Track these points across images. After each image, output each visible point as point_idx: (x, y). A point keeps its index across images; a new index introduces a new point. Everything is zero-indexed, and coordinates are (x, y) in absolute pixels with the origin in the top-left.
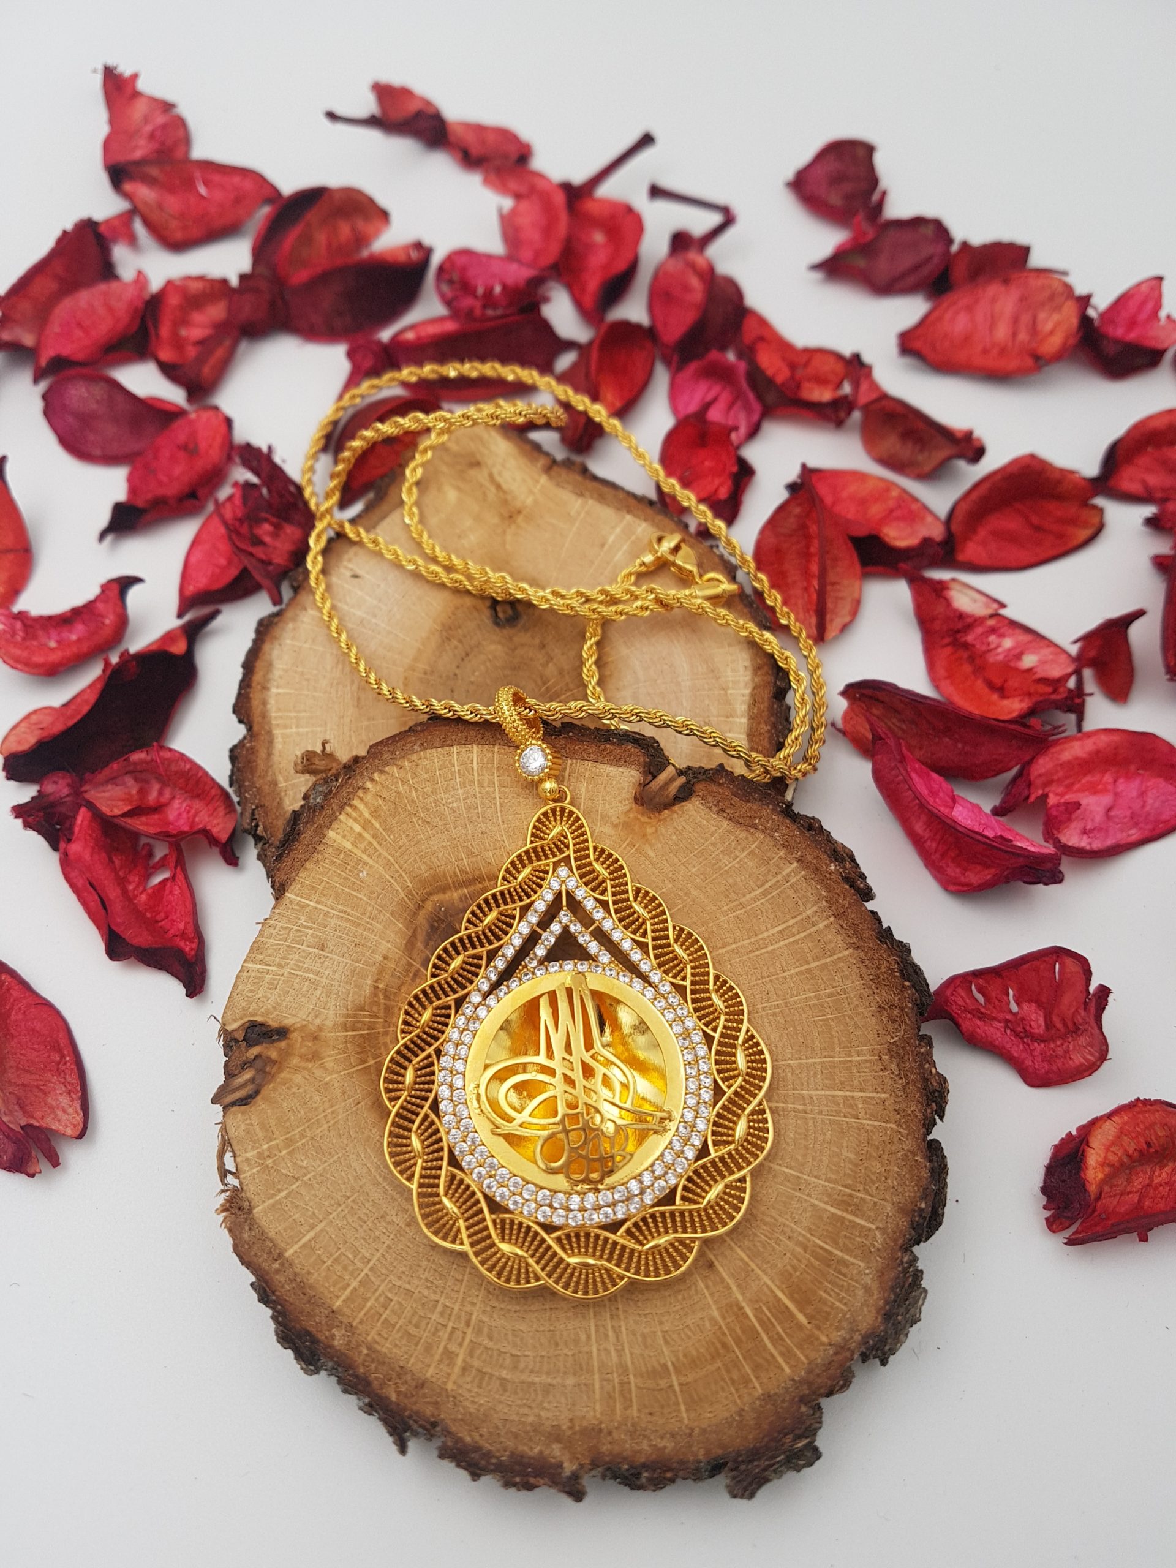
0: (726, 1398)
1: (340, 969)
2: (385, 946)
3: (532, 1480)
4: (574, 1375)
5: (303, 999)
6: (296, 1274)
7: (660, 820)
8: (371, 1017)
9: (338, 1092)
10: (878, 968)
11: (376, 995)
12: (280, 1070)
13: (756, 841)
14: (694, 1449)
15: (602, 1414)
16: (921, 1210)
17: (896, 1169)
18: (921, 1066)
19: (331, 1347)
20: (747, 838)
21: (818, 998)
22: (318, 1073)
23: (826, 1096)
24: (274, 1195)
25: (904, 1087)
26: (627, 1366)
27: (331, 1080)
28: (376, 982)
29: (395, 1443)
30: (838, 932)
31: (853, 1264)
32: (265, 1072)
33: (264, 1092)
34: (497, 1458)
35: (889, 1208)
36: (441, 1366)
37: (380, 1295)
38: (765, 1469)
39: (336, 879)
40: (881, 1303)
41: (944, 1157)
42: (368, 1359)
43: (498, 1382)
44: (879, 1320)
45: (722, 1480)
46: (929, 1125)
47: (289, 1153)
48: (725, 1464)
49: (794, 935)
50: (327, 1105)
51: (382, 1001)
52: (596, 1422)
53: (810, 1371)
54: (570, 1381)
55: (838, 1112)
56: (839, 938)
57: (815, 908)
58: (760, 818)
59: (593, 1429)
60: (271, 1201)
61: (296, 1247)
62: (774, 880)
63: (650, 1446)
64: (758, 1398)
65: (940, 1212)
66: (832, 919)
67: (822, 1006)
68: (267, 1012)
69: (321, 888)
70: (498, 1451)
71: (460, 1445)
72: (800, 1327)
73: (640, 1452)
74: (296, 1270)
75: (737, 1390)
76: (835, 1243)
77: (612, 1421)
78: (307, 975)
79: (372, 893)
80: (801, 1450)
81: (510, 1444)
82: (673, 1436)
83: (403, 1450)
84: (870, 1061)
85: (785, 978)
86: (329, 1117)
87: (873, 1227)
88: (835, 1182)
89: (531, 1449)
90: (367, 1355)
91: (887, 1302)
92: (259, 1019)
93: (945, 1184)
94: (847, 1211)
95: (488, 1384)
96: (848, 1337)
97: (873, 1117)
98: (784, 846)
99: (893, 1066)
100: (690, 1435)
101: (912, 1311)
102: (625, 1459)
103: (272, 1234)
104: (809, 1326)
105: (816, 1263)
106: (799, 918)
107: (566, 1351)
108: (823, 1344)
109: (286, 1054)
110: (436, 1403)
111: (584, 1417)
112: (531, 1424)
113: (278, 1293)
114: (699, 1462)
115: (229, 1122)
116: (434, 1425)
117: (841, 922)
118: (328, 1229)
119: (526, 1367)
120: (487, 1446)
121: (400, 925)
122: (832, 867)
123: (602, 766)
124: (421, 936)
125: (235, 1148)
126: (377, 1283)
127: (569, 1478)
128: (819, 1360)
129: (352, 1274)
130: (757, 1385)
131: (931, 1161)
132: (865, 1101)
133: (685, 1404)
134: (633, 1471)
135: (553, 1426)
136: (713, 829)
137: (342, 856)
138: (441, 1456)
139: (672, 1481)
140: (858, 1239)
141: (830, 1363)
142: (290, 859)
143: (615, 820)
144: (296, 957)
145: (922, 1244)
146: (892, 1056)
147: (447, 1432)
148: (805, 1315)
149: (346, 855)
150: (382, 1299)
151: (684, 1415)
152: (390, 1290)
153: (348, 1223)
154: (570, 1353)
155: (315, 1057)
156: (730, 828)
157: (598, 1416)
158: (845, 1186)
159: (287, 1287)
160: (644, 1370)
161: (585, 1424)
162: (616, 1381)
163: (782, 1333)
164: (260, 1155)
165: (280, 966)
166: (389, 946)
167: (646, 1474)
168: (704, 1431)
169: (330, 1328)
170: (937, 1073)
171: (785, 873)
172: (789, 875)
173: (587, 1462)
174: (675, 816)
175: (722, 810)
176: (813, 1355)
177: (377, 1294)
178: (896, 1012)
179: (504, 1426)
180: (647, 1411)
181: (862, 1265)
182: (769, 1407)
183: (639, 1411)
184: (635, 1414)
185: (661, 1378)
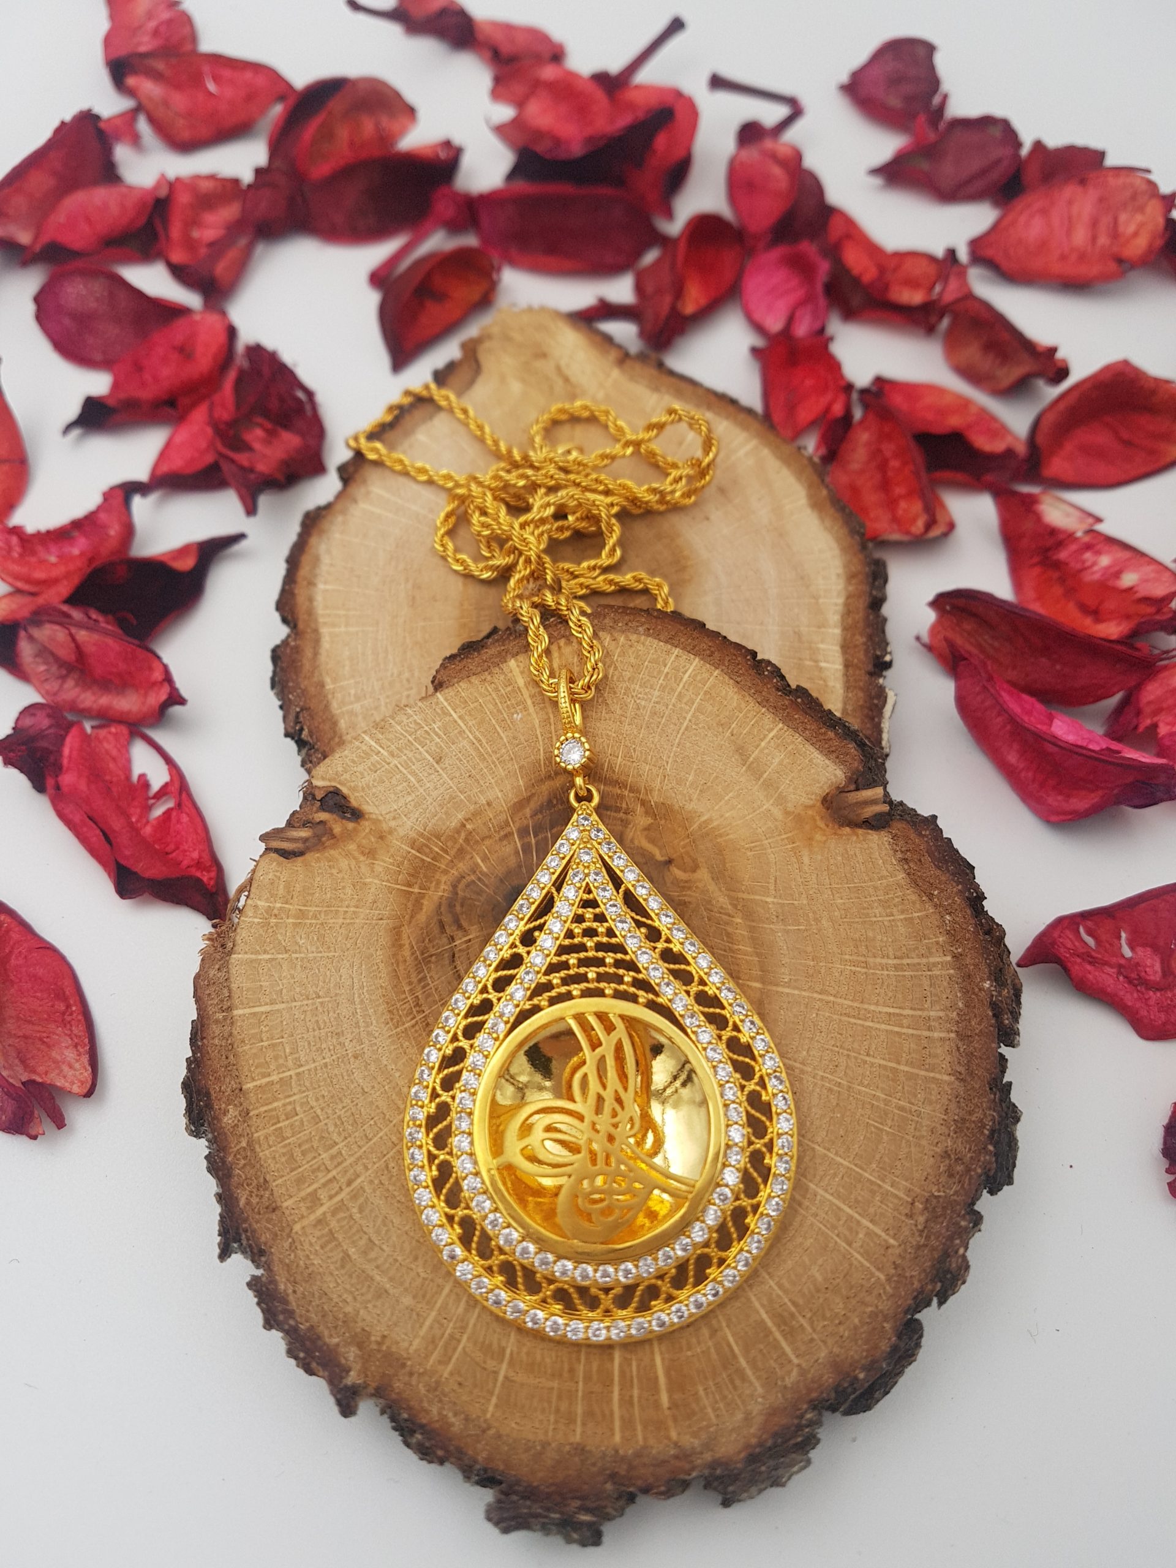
0: (541, 1421)
1: (442, 790)
2: (495, 794)
3: (314, 1365)
4: (414, 1297)
5: (392, 796)
6: (231, 1034)
7: (835, 834)
8: (442, 849)
9: (370, 898)
10: (970, 1113)
11: (458, 832)
12: (333, 847)
13: (921, 911)
14: (479, 1446)
15: (416, 1351)
16: (856, 1378)
17: (856, 1321)
18: (951, 1238)
19: (219, 1120)
20: (914, 903)
21: (887, 1103)
22: (364, 869)
23: (832, 1204)
24: (257, 953)
25: (919, 1247)
26: (467, 1324)
27: (370, 883)
28: (467, 820)
29: (219, 1245)
30: (950, 1052)
31: (751, 1383)
32: (320, 840)
33: (308, 856)
34: (297, 1321)
35: (823, 1354)
36: (302, 1204)
37: (290, 1103)
38: (537, 1516)
39: (491, 706)
40: (754, 1441)
41: (918, 1345)
42: (243, 1153)
43: (341, 1254)
44: (743, 1455)
45: (487, 1496)
46: (921, 1302)
47: (295, 925)
48: (500, 1483)
49: (903, 1027)
50: (352, 904)
51: (461, 841)
52: (405, 1356)
53: (638, 1455)
54: (407, 1300)
55: (833, 1227)
56: (948, 1058)
57: (942, 1014)
58: (942, 890)
59: (398, 1359)
60: (253, 957)
61: (247, 1011)
62: (916, 961)
63: (440, 1414)
64: (571, 1444)
65: (877, 1395)
66: (953, 1035)
67: (886, 1114)
68: (354, 789)
69: (472, 706)
70: (301, 1316)
71: (271, 1287)
72: (657, 1405)
73: (427, 1412)
74: (235, 1032)
75: (556, 1422)
76: (746, 1350)
77: (420, 1364)
78: (409, 776)
79: (515, 738)
80: (582, 1524)
81: (314, 1318)
82: (467, 1419)
83: (224, 1254)
84: (900, 1199)
85: (865, 1062)
86: (349, 915)
87: (796, 1361)
88: (786, 1291)
89: (331, 1336)
90: (244, 1148)
91: (760, 1444)
92: (345, 790)
93: (900, 1373)
94: (778, 1326)
95: (331, 1251)
96: (698, 1449)
97: (867, 1254)
98: (948, 933)
99: (921, 1219)
100: (484, 1431)
101: (780, 1472)
102: (409, 1408)
103: (234, 986)
104: (667, 1412)
105: (714, 1356)
106: (919, 1013)
107: (420, 1270)
108: (668, 1438)
109: (349, 836)
110: (276, 1235)
111: (397, 1343)
112: (345, 1315)
113: (205, 1041)
114: (476, 1462)
115: (262, 864)
116: (262, 1253)
117: (960, 1045)
118: (284, 1013)
119: (376, 1259)
120: (293, 1305)
121: (521, 783)
122: (987, 985)
123: (812, 749)
124: (533, 805)
125: (253, 890)
126: (295, 1090)
127: (346, 1388)
128: (654, 1452)
129: (279, 1067)
130: (579, 1430)
131: (899, 1337)
132: (869, 1234)
133: (498, 1398)
134: (409, 1424)
135: (363, 1330)
136: (885, 873)
137: (509, 689)
138: (249, 1285)
139: (441, 1462)
140: (772, 1362)
141: (664, 1462)
142: (461, 665)
143: (790, 807)
144: (410, 755)
145: (838, 1415)
146: (926, 1208)
147: (268, 1268)
148: (670, 1397)
149: (513, 691)
150: (289, 1108)
151: (491, 1409)
152: (302, 1104)
153: (304, 1020)
154: (423, 1275)
155: (371, 854)
156: (903, 882)
157: (411, 1351)
158: (794, 1303)
159: (216, 1041)
160: (481, 1339)
161: (394, 1349)
162: (448, 1331)
163: (636, 1400)
164: (269, 910)
165: (392, 754)
166: (500, 795)
167: (419, 1436)
168: (499, 1436)
169: (229, 1102)
170: (964, 1257)
171: (932, 960)
172: (935, 964)
173: (374, 1385)
174: (855, 838)
175: (906, 860)
176: (651, 1442)
177: (288, 1100)
178: (960, 1168)
179: (320, 1298)
180: (459, 1379)
181: (760, 1390)
182: (577, 1459)
183: (451, 1374)
184: (446, 1375)
185: (492, 1358)
